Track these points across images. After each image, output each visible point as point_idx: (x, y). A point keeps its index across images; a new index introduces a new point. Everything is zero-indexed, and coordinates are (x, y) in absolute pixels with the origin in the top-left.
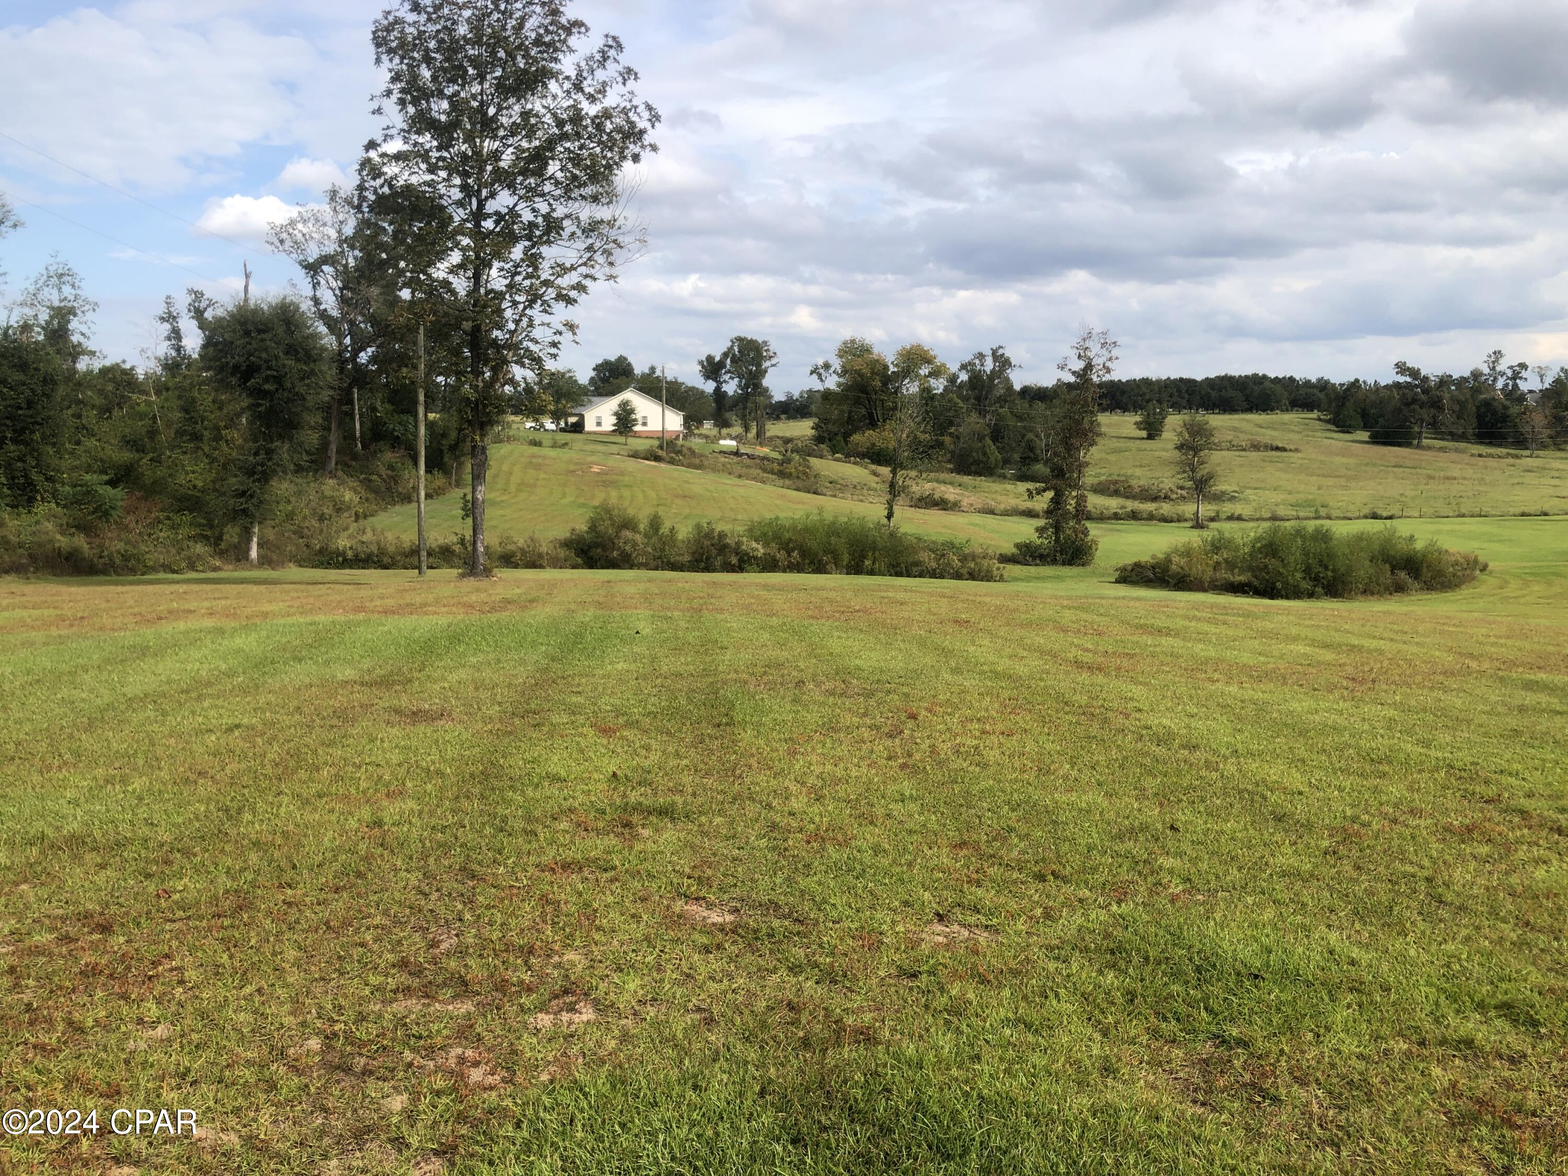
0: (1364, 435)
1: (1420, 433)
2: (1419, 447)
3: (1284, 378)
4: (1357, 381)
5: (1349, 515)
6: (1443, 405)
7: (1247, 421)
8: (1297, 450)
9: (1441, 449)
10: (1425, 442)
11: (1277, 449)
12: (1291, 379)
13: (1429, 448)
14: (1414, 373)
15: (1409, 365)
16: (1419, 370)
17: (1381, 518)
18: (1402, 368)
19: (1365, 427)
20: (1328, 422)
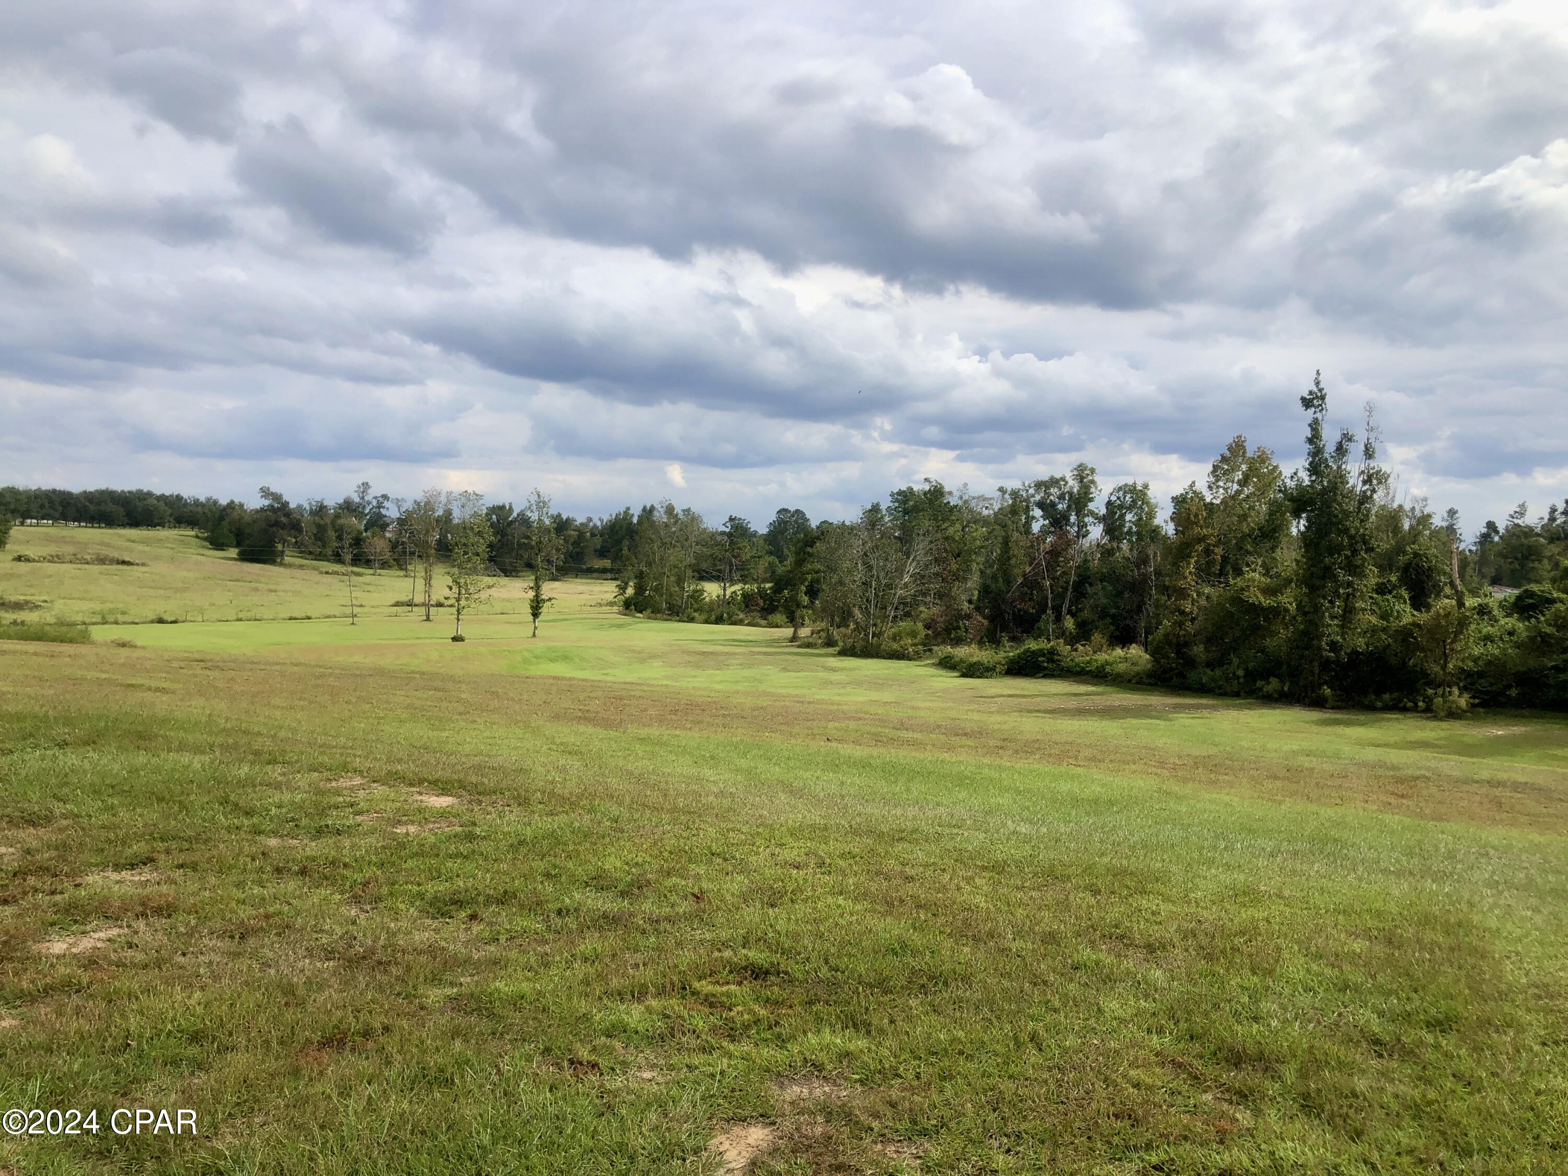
0: (233, 552)
1: (283, 552)
2: (281, 564)
3: (171, 496)
4: (232, 502)
5: (137, 621)
6: (302, 528)
7: (119, 536)
8: (143, 564)
9: (301, 567)
10: (287, 559)
11: (124, 563)
12: (179, 498)
13: (290, 566)
14: (277, 497)
15: (273, 490)
16: (281, 495)
17: (167, 622)
18: (265, 492)
19: (238, 545)
20: (205, 539)
